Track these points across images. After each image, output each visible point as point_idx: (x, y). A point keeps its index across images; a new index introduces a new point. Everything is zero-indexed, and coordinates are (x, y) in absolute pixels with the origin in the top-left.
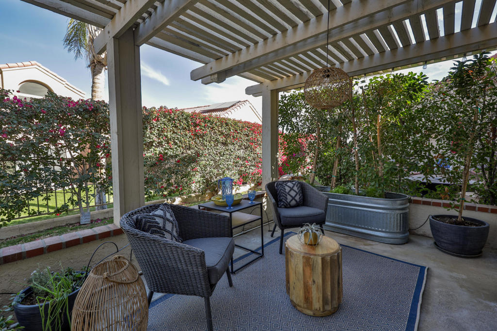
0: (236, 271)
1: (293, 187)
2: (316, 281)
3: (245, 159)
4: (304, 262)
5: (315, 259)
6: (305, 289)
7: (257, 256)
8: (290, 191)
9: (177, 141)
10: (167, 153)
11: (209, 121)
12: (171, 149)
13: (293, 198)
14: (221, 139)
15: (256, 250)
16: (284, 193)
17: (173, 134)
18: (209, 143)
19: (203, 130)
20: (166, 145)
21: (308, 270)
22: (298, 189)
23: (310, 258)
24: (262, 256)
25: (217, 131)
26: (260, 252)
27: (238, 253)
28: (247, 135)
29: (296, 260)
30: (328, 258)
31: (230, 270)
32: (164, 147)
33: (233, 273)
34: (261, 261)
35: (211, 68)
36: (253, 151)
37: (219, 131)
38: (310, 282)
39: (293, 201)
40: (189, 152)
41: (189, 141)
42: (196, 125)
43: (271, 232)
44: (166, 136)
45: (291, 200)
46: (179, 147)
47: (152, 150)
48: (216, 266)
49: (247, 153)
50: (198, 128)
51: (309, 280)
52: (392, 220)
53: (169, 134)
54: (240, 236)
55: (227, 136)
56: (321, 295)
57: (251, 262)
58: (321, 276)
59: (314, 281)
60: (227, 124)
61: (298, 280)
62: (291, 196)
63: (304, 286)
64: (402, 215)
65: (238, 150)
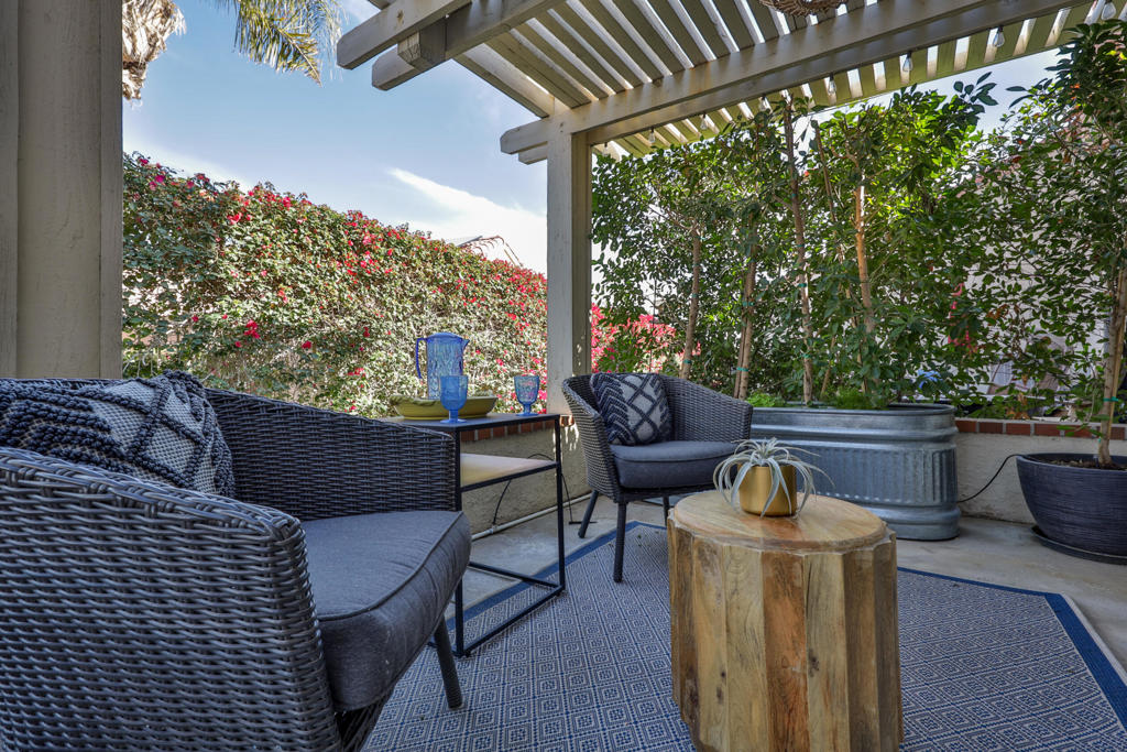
0: (474, 646)
1: (643, 385)
2: (822, 659)
3: (494, 354)
4: (767, 581)
5: (817, 562)
6: (772, 696)
7: (542, 593)
8: (635, 396)
9: (302, 286)
10: (270, 319)
11: (400, 243)
12: (281, 305)
13: (645, 417)
14: (433, 295)
15: (538, 574)
16: (617, 403)
17: (291, 264)
18: (400, 302)
19: (383, 265)
20: (269, 294)
21: (786, 614)
22: (656, 391)
23: (794, 559)
24: (559, 592)
25: (421, 273)
26: (554, 578)
27: (477, 587)
28: (502, 295)
29: (730, 575)
30: (868, 555)
31: (453, 643)
32: (264, 299)
33: (464, 653)
34: (558, 607)
35: (400, 16)
36: (515, 333)
37: (427, 275)
38: (797, 665)
39: (646, 423)
40: (340, 322)
41: (340, 291)
42: (361, 249)
43: (579, 526)
44: (271, 269)
45: (640, 423)
46: (311, 303)
47: (224, 304)
48: (378, 613)
49: (502, 339)
50: (366, 257)
51: (789, 654)
52: (920, 469)
53: (280, 265)
54: (489, 538)
55: (449, 289)
56: (844, 719)
57: (526, 613)
58: (843, 633)
59: (813, 660)
60: (448, 259)
61: (742, 657)
62: (639, 411)
63: (771, 684)
64: (944, 456)
65: (479, 329)
